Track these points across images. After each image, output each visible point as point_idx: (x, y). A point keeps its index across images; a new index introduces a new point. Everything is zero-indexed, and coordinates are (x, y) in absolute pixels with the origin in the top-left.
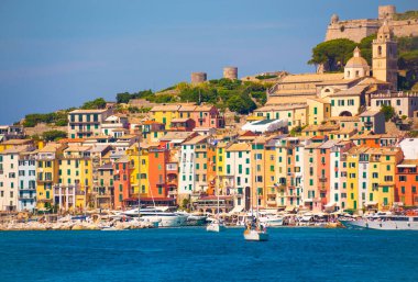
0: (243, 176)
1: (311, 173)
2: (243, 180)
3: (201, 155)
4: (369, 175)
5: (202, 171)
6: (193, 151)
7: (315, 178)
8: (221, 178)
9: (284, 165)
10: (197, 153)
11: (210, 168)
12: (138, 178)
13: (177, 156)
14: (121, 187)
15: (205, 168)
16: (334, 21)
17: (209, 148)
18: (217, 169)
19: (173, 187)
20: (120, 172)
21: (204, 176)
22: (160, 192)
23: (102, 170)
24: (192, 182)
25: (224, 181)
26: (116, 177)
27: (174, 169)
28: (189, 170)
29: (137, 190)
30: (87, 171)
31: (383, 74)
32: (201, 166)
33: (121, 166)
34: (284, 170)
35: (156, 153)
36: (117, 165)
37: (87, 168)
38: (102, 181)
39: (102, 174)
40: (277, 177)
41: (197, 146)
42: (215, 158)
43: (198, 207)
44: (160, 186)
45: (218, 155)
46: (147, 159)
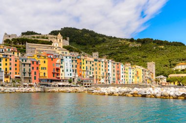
0: (92, 71)
1: (114, 72)
2: (91, 73)
3: (74, 62)
4: (132, 73)
5: (75, 68)
6: (71, 59)
7: (115, 73)
8: (84, 71)
9: (104, 68)
10: (72, 60)
11: (79, 67)
12: (42, 69)
13: (58, 61)
14: (35, 73)
15: (76, 67)
16: (6, 34)
17: (78, 59)
18: (82, 68)
19: (58, 74)
20: (35, 65)
21: (76, 70)
22: (54, 76)
23: (24, 64)
24: (71, 72)
25: (85, 73)
26: (33, 68)
27: (58, 66)
28: (69, 67)
29: (42, 75)
30: (6, 64)
31: (62, 47)
32: (74, 66)
33: (35, 63)
34: (104, 70)
35: (52, 59)
36: (33, 62)
37: (6, 62)
38: (24, 69)
39: (24, 66)
40: (102, 72)
41: (73, 58)
42: (81, 63)
43: (84, 83)
44: (54, 73)
45: (82, 62)
46: (46, 61)
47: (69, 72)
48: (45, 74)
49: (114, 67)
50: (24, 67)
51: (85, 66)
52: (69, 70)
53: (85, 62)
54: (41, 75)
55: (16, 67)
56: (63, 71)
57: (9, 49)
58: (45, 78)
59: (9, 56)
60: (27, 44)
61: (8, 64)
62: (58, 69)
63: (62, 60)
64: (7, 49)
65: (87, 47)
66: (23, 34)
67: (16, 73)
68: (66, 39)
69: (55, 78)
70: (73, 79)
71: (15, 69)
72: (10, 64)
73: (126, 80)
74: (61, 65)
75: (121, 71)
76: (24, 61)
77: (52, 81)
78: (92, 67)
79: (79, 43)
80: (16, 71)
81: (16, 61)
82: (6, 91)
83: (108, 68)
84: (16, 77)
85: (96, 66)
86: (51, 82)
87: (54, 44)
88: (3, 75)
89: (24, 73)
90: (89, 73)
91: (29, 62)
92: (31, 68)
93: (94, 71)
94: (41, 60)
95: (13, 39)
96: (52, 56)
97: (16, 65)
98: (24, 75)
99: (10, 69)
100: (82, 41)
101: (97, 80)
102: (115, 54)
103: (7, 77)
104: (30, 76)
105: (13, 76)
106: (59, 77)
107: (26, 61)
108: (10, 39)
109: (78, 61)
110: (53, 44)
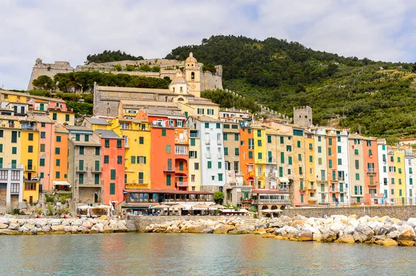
0: (286, 167)
1: (357, 166)
2: (285, 172)
3: (231, 138)
5: (232, 158)
6: (220, 131)
7: (362, 171)
8: (261, 166)
9: (324, 155)
10: (225, 134)
11: (245, 154)
12: (133, 162)
13: (183, 137)
14: (113, 173)
15: (237, 154)
16: (39, 61)
17: (243, 129)
18: (256, 156)
19: (181, 177)
20: (112, 151)
21: (236, 164)
22: (169, 183)
23: (82, 148)
24: (223, 170)
25: (266, 171)
26: (106, 159)
27: (183, 153)
28: (216, 155)
29: (133, 178)
30: (31, 149)
31: (198, 95)
32: (231, 152)
33: (113, 144)
34: (325, 162)
35: (164, 130)
36: (107, 141)
37: (30, 143)
38: (81, 162)
39: (82, 153)
40: (317, 169)
41: (226, 126)
42: (251, 141)
43: (261, 202)
44: (168, 175)
45: (256, 138)
46: (147, 136)
47: (215, 171)
48: (141, 175)
49: (356, 153)
50: (81, 157)
51: (264, 149)
52: (215, 165)
53: (264, 138)
54: (130, 181)
55: (58, 157)
56: (197, 166)
57: (42, 105)
58: (142, 189)
59: (39, 126)
60: (97, 87)
61: (36, 148)
62: (181, 162)
63: (194, 133)
64: (37, 106)
65: (280, 91)
66: (91, 59)
67: (58, 175)
68: (213, 71)
69: (171, 189)
70: (229, 191)
71: (54, 163)
72: (42, 148)
73: (396, 192)
74: (192, 148)
75: (381, 164)
76: (82, 138)
77: (162, 197)
78: (287, 154)
79: (254, 82)
80: (58, 169)
81: (59, 139)
82: (24, 228)
83: (339, 156)
84: (57, 187)
85: (300, 151)
86: (160, 201)
87: (175, 87)
88: (21, 183)
89: (81, 175)
90: (277, 172)
91: (95, 140)
92: (101, 159)
93: (294, 167)
94: (132, 136)
95: (59, 75)
96: (163, 124)
97: (57, 151)
98: (81, 182)
99: (42, 162)
100: (266, 74)
101: (302, 192)
102: (368, 113)
103: (30, 186)
104: (97, 182)
105: (49, 183)
106: (183, 184)
107: (87, 139)
108: (51, 75)
109: (244, 136)
110: (171, 87)
